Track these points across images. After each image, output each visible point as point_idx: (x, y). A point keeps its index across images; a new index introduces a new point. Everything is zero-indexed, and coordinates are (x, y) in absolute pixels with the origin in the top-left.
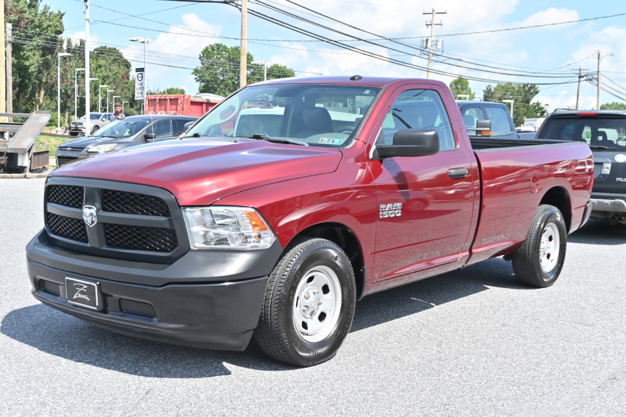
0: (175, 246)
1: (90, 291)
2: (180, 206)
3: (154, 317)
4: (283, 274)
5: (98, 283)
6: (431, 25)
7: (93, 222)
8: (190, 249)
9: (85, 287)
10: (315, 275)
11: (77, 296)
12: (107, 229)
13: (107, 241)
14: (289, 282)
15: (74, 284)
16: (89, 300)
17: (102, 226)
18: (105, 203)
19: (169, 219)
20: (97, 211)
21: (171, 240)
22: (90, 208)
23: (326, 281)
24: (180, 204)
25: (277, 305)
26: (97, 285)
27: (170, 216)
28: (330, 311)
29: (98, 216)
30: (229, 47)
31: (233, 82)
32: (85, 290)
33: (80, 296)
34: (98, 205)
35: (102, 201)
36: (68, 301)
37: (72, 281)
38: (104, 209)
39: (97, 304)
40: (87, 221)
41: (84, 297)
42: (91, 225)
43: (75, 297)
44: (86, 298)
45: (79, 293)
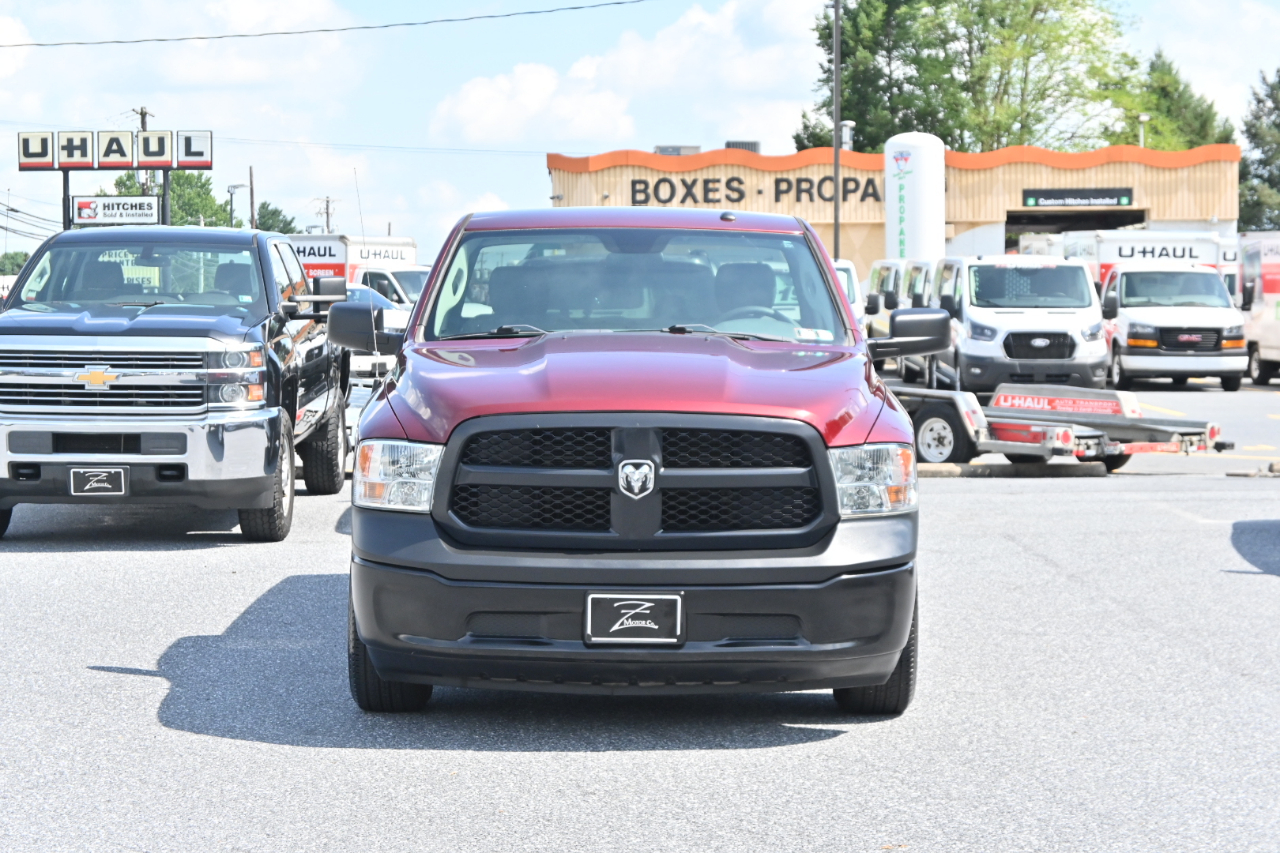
0: (816, 515)
1: (663, 612)
2: (828, 448)
3: (797, 637)
5: (682, 593)
7: (643, 488)
8: (840, 517)
9: (647, 605)
11: (622, 624)
12: (672, 498)
13: (664, 522)
15: (616, 605)
16: (656, 627)
17: (662, 493)
18: (673, 454)
19: (809, 471)
20: (656, 470)
21: (809, 507)
22: (636, 466)
24: (829, 443)
26: (681, 596)
27: (812, 464)
29: (657, 477)
32: (648, 612)
33: (630, 624)
34: (658, 459)
35: (664, 449)
36: (594, 639)
37: (611, 599)
38: (667, 464)
39: (678, 632)
40: (630, 488)
41: (642, 624)
42: (636, 495)
43: (616, 627)
44: (649, 625)
45: (627, 619)
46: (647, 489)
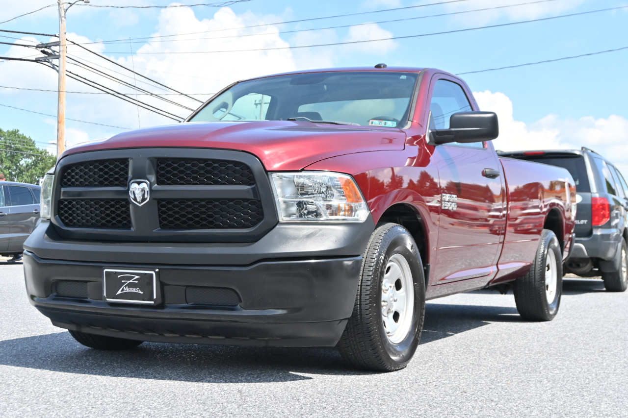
0: (259, 220)
1: (145, 282)
2: (267, 172)
3: (237, 305)
4: (372, 257)
5: (157, 270)
6: (260, 104)
7: (144, 199)
8: (279, 222)
9: (137, 277)
10: (392, 265)
11: (123, 290)
12: (163, 206)
13: (160, 222)
14: (379, 266)
15: (119, 277)
16: (142, 293)
17: (156, 202)
18: (162, 175)
19: (252, 188)
20: (151, 186)
21: (254, 213)
22: (139, 183)
23: (400, 274)
24: (268, 169)
25: (368, 292)
26: (156, 272)
27: (255, 183)
28: (403, 310)
29: (151, 191)
30: (5, 130)
31: (10, 172)
32: (137, 282)
33: (127, 290)
34: (153, 178)
35: (157, 173)
36: (108, 300)
37: (116, 272)
38: (159, 182)
39: (155, 297)
40: (135, 199)
41: (134, 290)
42: (140, 203)
43: (119, 292)
44: (137, 292)
45: (125, 286)
46: (146, 199)
